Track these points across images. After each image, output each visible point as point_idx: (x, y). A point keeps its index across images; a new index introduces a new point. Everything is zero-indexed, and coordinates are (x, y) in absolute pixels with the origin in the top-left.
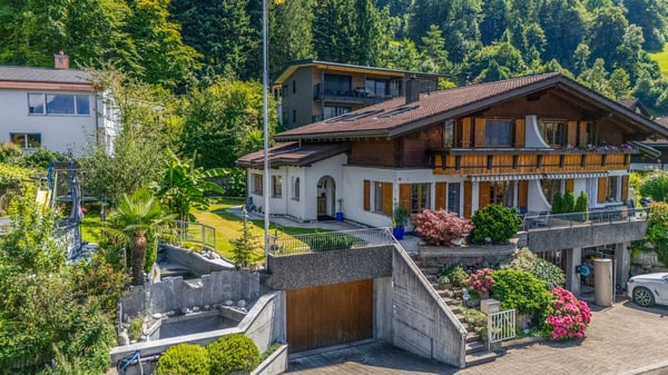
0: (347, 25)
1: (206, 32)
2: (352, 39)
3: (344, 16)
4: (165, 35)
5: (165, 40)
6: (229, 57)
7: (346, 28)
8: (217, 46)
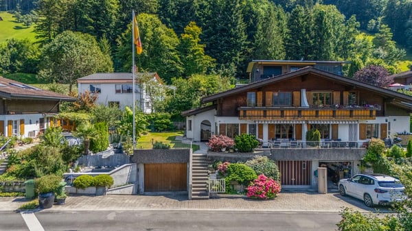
0: (309, 33)
1: (222, 46)
2: (311, 41)
3: (307, 29)
4: (195, 51)
5: (195, 54)
6: (234, 58)
7: (307, 35)
8: (227, 54)
